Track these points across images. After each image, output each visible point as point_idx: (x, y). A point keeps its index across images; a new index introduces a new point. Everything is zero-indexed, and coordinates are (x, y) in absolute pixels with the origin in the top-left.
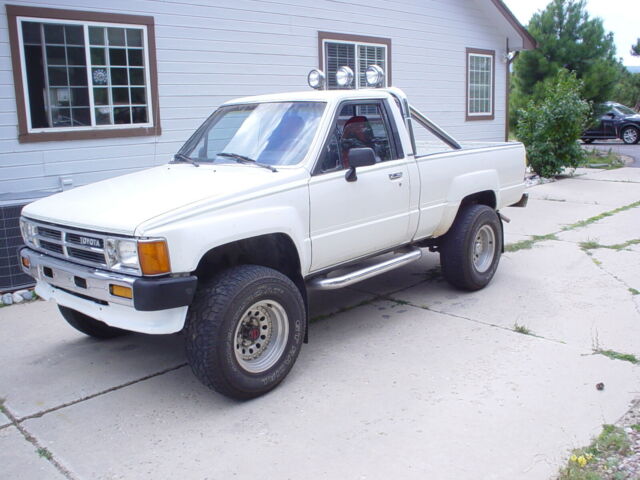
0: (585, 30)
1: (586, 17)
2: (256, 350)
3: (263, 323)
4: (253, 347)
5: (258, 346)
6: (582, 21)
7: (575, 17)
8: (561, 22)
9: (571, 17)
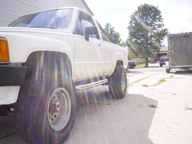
0: (115, 35)
1: (115, 32)
2: (54, 119)
3: (57, 103)
4: (53, 117)
5: (55, 116)
6: (114, 33)
7: (112, 32)
8: (108, 33)
9: (111, 32)
